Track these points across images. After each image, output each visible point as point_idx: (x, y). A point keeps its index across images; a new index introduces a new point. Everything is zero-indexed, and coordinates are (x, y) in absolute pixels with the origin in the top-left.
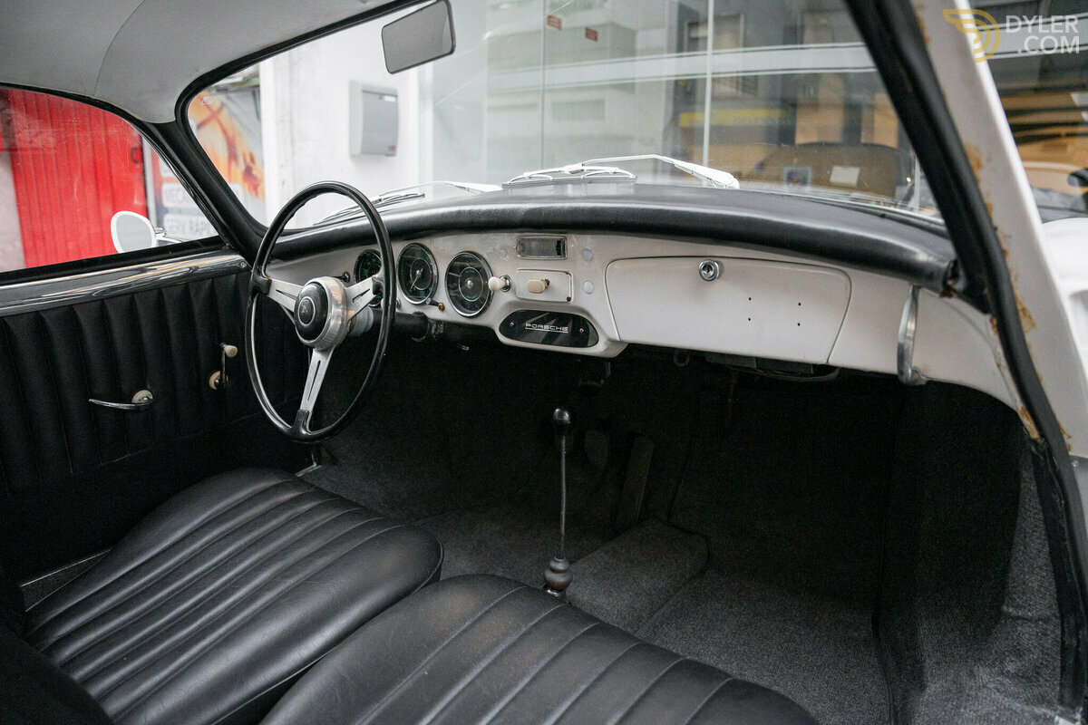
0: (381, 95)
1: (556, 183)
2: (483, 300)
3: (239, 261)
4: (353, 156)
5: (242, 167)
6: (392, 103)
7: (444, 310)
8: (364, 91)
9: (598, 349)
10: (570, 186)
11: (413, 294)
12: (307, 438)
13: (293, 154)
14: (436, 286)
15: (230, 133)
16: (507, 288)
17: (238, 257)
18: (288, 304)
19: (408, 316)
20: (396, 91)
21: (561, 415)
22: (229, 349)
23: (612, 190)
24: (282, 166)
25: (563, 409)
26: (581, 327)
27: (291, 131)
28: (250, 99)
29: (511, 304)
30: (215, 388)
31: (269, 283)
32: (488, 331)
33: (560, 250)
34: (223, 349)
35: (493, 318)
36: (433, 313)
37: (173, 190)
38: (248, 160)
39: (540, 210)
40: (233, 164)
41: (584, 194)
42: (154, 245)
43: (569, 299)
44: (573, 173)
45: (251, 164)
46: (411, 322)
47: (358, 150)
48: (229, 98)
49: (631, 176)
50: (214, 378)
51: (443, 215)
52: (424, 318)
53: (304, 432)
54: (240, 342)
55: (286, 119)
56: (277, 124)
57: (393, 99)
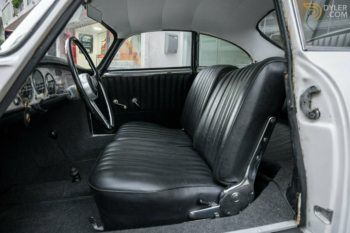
0: (174, 37)
4: (165, 53)
5: (133, 56)
8: (169, 35)
13: (149, 52)
20: (178, 35)
27: (149, 46)
38: (135, 54)
40: (130, 55)
47: (167, 51)
55: (148, 43)
56: (145, 44)
57: (177, 38)
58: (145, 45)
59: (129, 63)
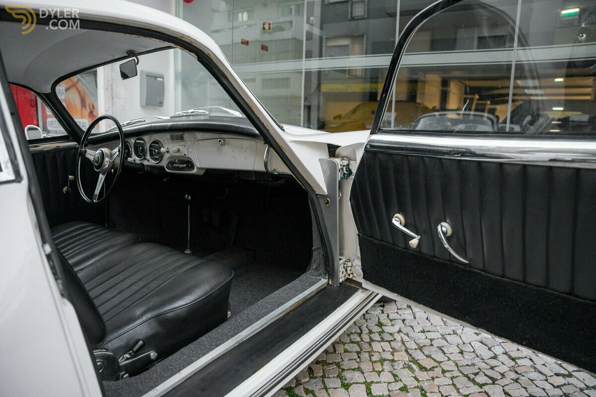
0: (156, 78)
1: (186, 116)
2: (161, 157)
3: (76, 145)
4: (142, 106)
5: (88, 110)
6: (161, 81)
7: (149, 162)
8: (147, 76)
9: (195, 171)
10: (191, 117)
11: (139, 156)
12: (96, 203)
13: (113, 105)
14: (146, 153)
15: (82, 94)
16: (168, 152)
17: (75, 143)
18: (91, 158)
19: (138, 164)
20: (163, 76)
21: (188, 197)
22: (70, 177)
23: (202, 118)
24: (107, 111)
25: (188, 195)
26: (190, 164)
27: (112, 94)
28: (93, 77)
29: (169, 158)
30: (65, 192)
31: (86, 151)
32: (163, 168)
33: (182, 138)
34: (68, 177)
35: (164, 163)
36: (146, 163)
37: (53, 121)
38: (91, 107)
39: (174, 125)
40: (84, 110)
41: (194, 119)
42: (42, 137)
43: (185, 155)
44: (192, 112)
45: (93, 110)
46: (137, 166)
47: (144, 103)
48: (82, 77)
49: (208, 113)
50: (65, 189)
51: (146, 127)
52: (143, 165)
53: (95, 201)
54: (75, 174)
55: (110, 88)
56: (105, 90)
57: (161, 80)
58: (105, 93)
59: (83, 123)
